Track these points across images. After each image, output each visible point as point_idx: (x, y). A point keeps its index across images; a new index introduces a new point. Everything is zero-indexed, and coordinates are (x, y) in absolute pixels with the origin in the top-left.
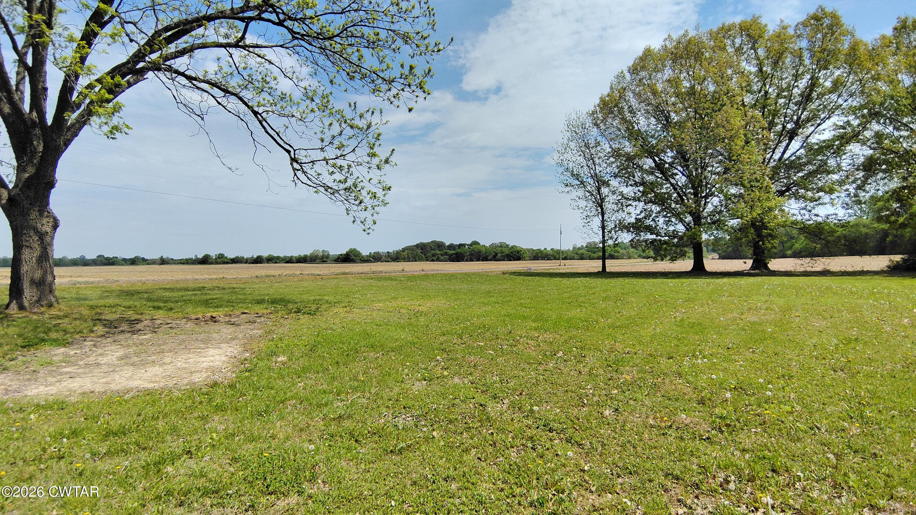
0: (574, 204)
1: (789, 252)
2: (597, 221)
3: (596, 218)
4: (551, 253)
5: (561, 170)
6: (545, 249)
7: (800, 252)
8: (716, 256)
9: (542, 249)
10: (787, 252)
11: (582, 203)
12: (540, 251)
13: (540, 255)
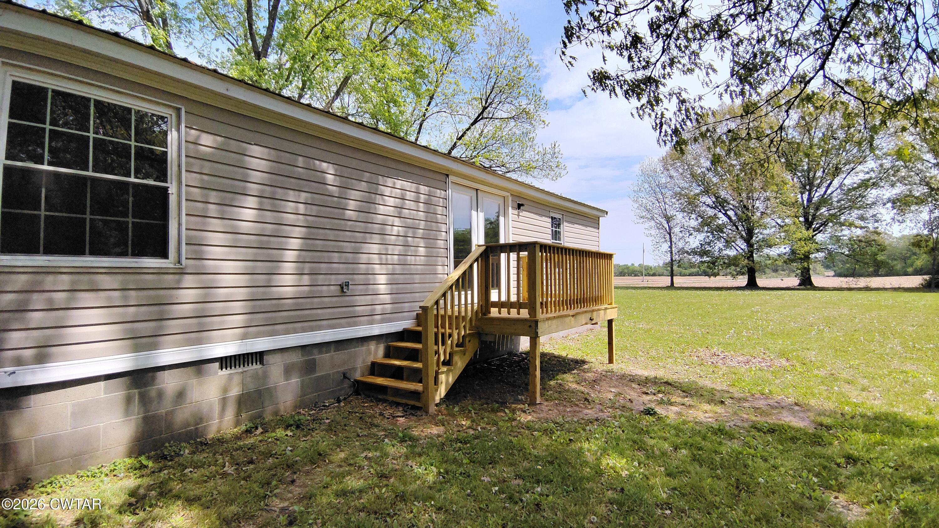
0: (647, 232)
1: (910, 270)
2: (666, 246)
3: (665, 244)
4: (638, 269)
5: (636, 205)
6: (633, 265)
7: (921, 269)
8: (832, 273)
9: (630, 264)
10: (908, 270)
11: (653, 232)
12: (627, 267)
13: (626, 271)
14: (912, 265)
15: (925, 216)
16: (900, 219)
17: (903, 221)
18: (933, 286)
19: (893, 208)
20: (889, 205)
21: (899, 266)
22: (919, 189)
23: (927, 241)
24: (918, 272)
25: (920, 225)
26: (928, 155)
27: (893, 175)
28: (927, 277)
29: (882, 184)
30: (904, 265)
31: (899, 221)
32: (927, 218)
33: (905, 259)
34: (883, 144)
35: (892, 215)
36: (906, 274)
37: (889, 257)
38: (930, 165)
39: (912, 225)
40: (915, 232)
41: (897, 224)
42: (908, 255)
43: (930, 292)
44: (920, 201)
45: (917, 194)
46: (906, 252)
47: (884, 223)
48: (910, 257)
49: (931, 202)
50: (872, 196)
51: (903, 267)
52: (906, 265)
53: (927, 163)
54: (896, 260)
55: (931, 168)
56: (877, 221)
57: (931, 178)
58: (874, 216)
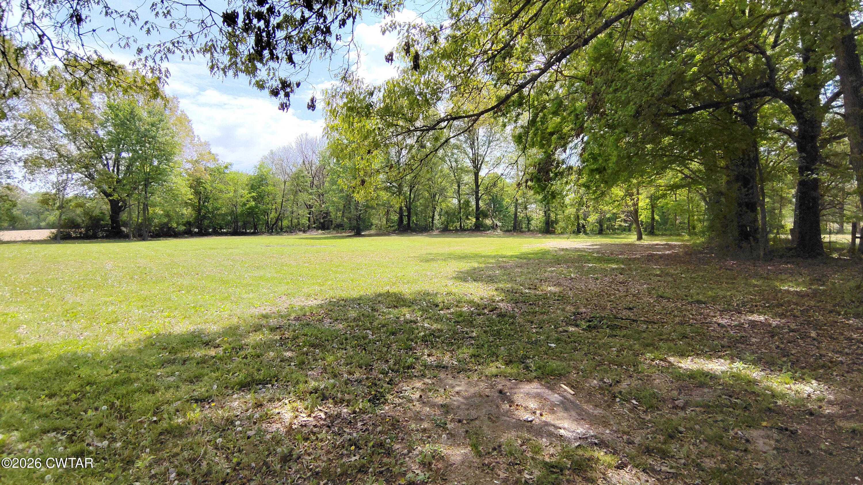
14: (44, 220)
15: (53, 178)
16: (31, 178)
17: (34, 180)
18: (58, 238)
19: (25, 167)
20: (22, 164)
21: (32, 220)
22: (50, 153)
23: (54, 200)
24: (49, 226)
25: (49, 185)
26: (60, 125)
27: (27, 137)
28: (54, 231)
29: (16, 143)
30: (37, 219)
31: (29, 179)
32: (55, 180)
33: (38, 214)
34: (20, 106)
35: (23, 174)
36: (39, 228)
37: (24, 212)
38: (61, 135)
39: (42, 185)
40: (44, 190)
41: (28, 182)
42: (41, 211)
43: (56, 243)
44: (50, 164)
45: (47, 158)
46: (39, 208)
47: (16, 180)
48: (43, 212)
49: (60, 166)
50: (6, 153)
51: (37, 222)
52: (39, 220)
53: (59, 132)
54: (30, 215)
55: (62, 137)
56: (9, 178)
57: (61, 146)
58: (7, 172)
